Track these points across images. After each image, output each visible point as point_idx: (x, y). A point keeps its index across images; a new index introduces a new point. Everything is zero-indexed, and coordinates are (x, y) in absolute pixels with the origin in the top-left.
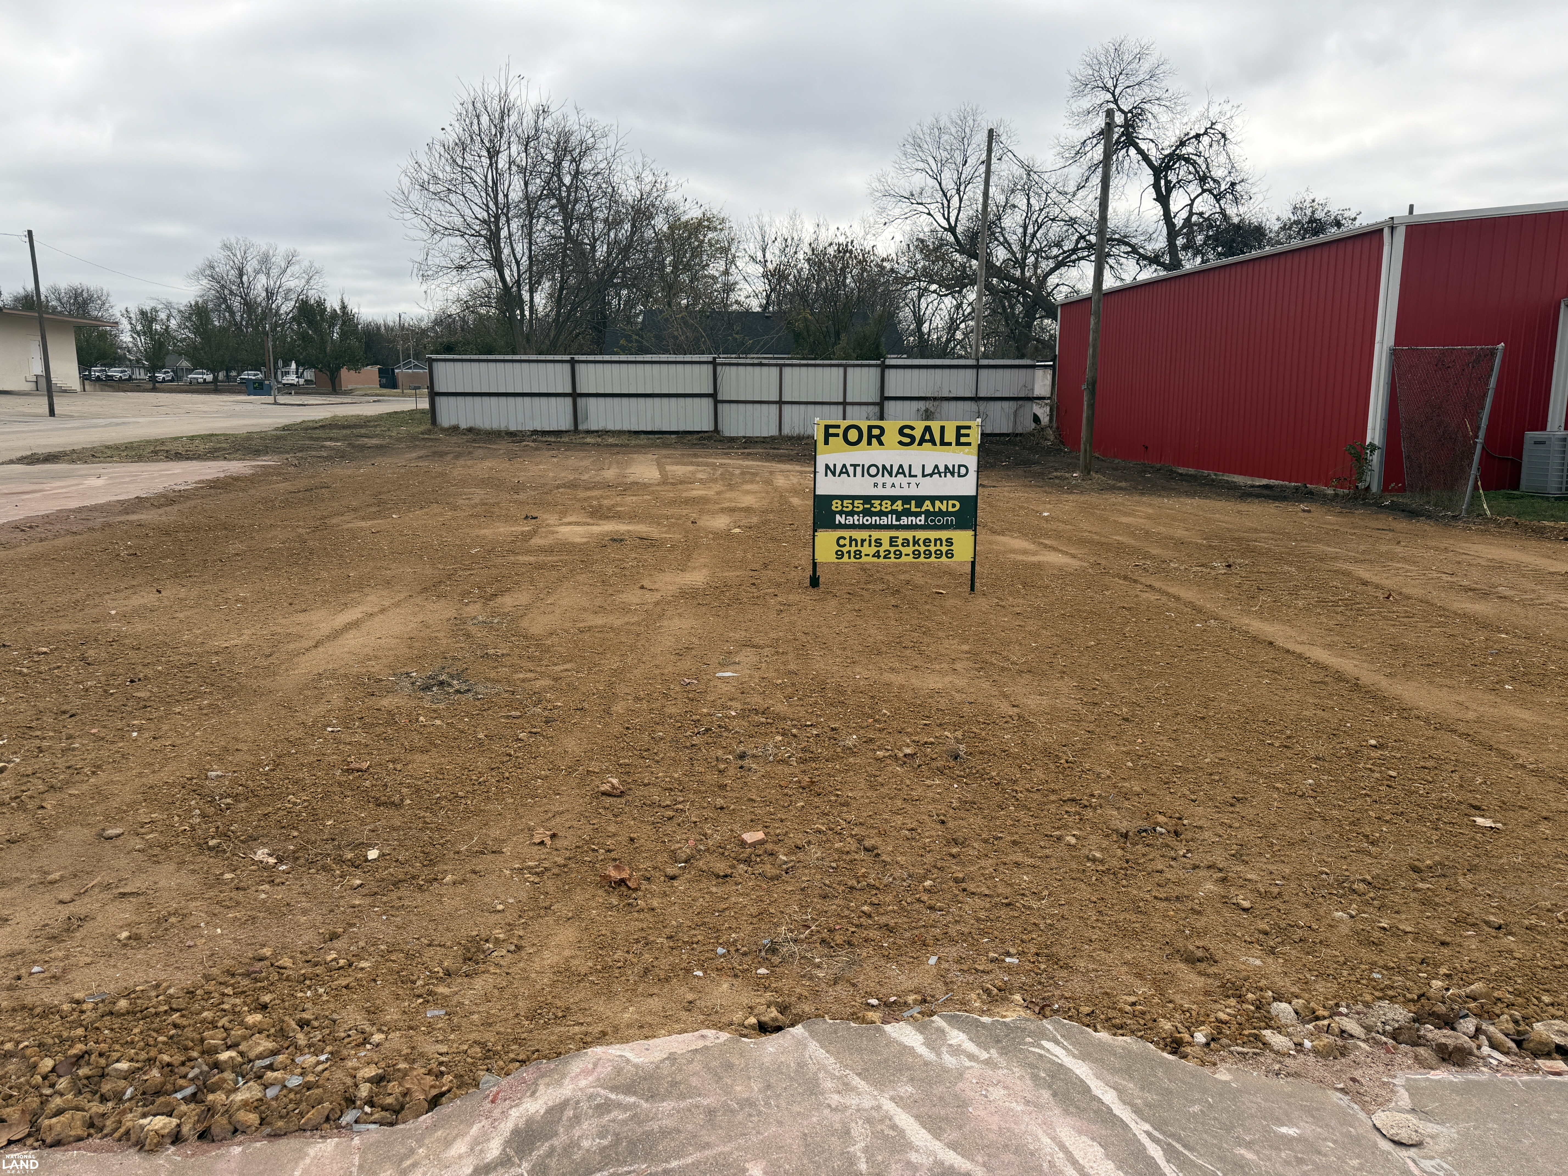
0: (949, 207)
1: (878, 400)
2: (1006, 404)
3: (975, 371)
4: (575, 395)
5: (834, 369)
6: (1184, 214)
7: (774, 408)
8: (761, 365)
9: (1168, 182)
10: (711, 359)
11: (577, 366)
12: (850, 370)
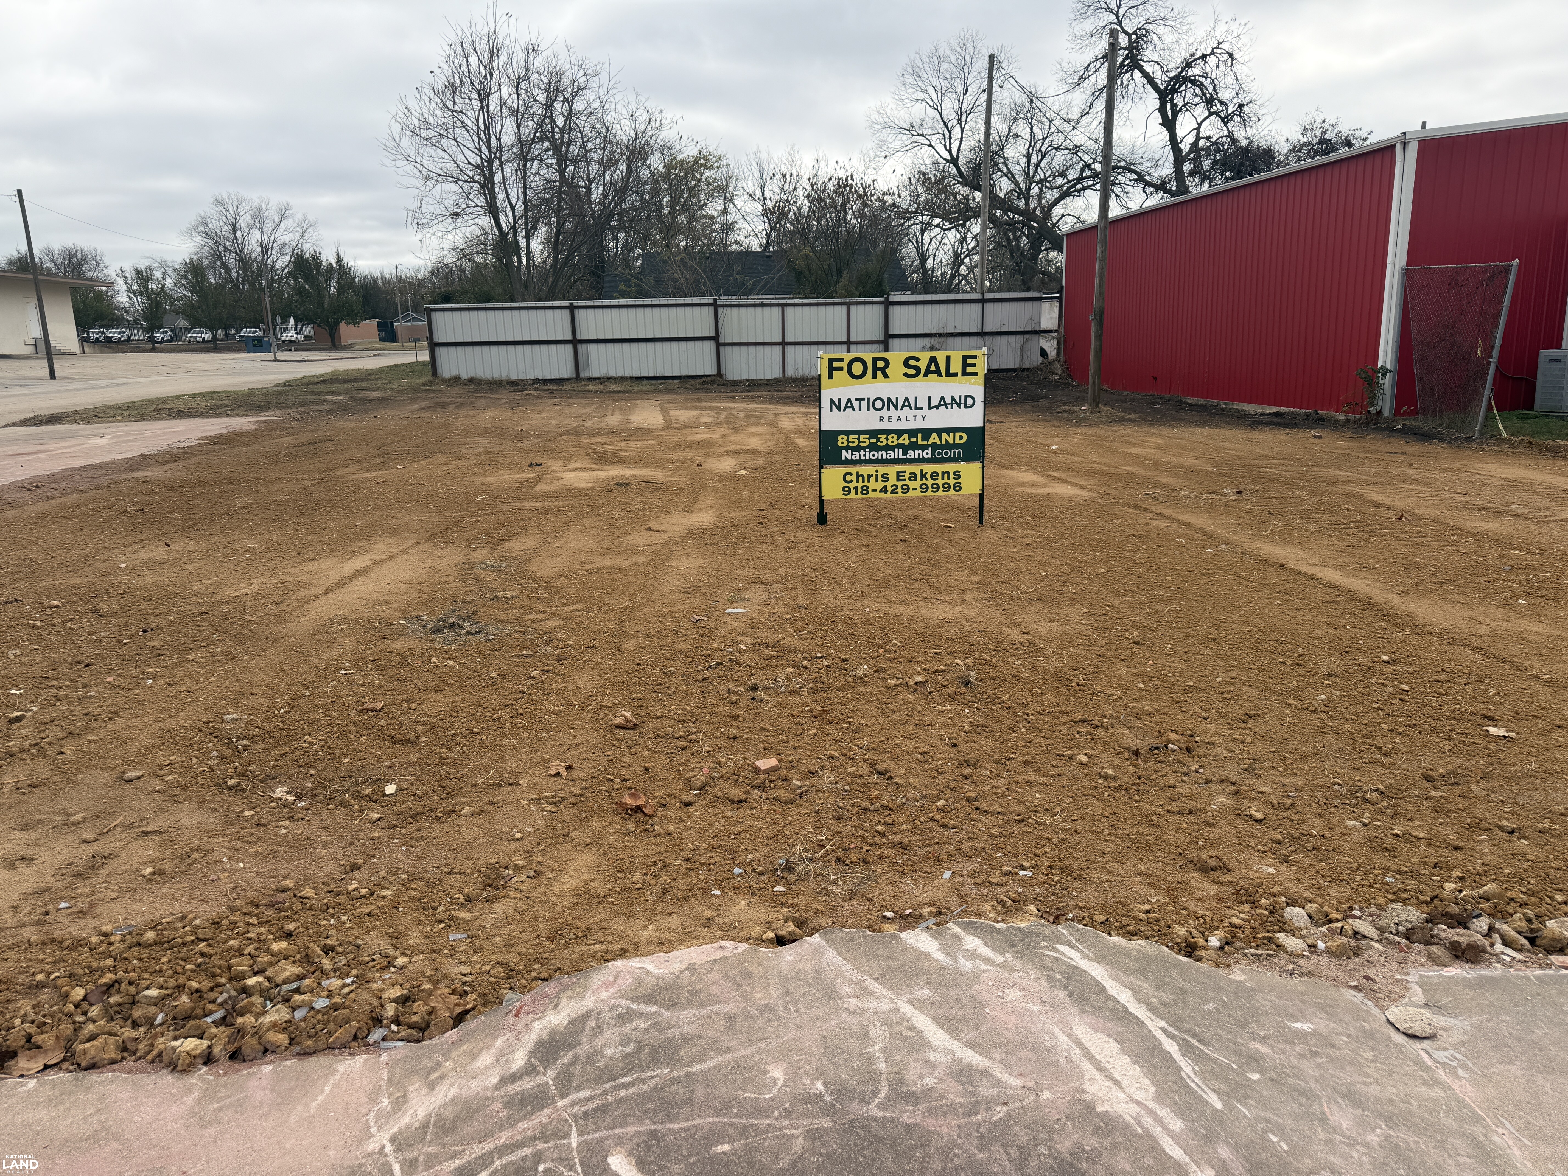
0: (950, 138)
1: (882, 339)
2: (1012, 339)
3: (980, 305)
4: (575, 342)
5: (838, 308)
6: (1191, 139)
7: (777, 350)
8: (763, 305)
9: (1174, 106)
10: (711, 301)
11: (576, 311)
12: (853, 308)
